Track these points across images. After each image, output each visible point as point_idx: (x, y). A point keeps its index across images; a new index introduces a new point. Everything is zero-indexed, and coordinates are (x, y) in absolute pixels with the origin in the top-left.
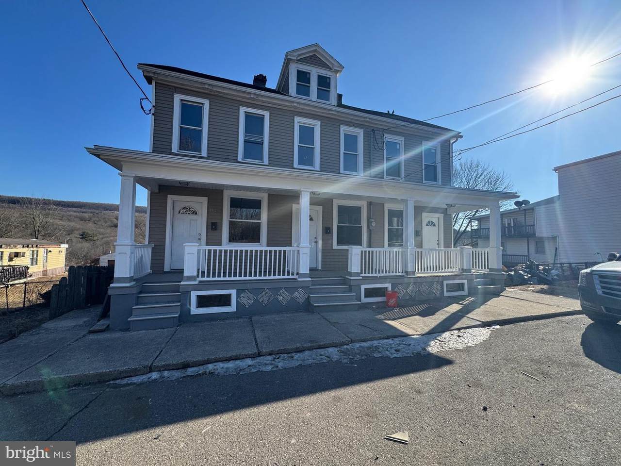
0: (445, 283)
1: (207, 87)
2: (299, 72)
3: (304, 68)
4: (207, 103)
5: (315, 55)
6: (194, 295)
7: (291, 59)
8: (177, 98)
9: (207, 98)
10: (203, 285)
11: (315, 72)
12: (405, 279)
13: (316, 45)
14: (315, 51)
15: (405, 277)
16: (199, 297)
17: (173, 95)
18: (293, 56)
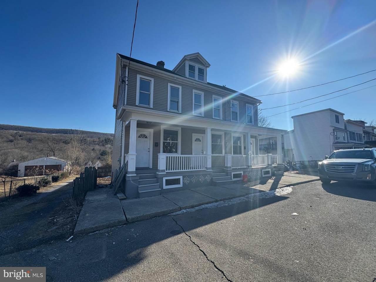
0: (263, 170)
1: (154, 72)
2: (190, 65)
3: (192, 64)
4: (153, 80)
5: (197, 58)
6: (164, 179)
7: (186, 59)
8: (139, 77)
9: (153, 78)
10: (168, 174)
11: (197, 66)
12: (248, 169)
13: (198, 53)
14: (198, 56)
15: (248, 168)
16: (166, 180)
17: (137, 75)
18: (188, 58)
